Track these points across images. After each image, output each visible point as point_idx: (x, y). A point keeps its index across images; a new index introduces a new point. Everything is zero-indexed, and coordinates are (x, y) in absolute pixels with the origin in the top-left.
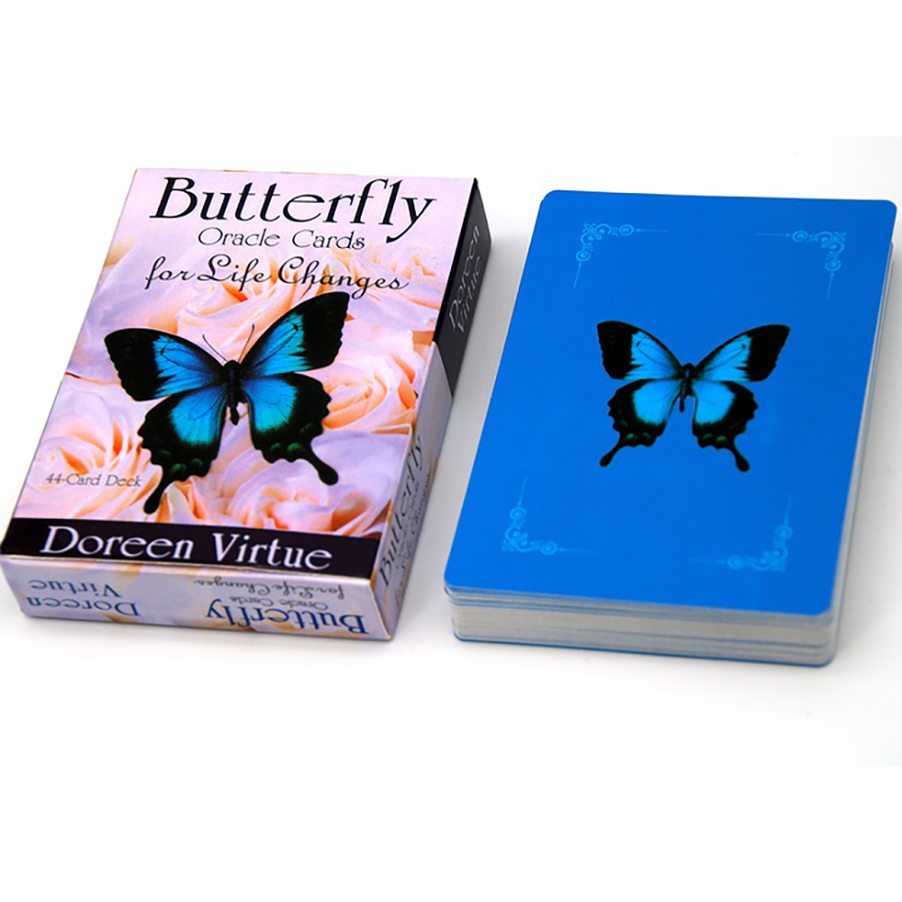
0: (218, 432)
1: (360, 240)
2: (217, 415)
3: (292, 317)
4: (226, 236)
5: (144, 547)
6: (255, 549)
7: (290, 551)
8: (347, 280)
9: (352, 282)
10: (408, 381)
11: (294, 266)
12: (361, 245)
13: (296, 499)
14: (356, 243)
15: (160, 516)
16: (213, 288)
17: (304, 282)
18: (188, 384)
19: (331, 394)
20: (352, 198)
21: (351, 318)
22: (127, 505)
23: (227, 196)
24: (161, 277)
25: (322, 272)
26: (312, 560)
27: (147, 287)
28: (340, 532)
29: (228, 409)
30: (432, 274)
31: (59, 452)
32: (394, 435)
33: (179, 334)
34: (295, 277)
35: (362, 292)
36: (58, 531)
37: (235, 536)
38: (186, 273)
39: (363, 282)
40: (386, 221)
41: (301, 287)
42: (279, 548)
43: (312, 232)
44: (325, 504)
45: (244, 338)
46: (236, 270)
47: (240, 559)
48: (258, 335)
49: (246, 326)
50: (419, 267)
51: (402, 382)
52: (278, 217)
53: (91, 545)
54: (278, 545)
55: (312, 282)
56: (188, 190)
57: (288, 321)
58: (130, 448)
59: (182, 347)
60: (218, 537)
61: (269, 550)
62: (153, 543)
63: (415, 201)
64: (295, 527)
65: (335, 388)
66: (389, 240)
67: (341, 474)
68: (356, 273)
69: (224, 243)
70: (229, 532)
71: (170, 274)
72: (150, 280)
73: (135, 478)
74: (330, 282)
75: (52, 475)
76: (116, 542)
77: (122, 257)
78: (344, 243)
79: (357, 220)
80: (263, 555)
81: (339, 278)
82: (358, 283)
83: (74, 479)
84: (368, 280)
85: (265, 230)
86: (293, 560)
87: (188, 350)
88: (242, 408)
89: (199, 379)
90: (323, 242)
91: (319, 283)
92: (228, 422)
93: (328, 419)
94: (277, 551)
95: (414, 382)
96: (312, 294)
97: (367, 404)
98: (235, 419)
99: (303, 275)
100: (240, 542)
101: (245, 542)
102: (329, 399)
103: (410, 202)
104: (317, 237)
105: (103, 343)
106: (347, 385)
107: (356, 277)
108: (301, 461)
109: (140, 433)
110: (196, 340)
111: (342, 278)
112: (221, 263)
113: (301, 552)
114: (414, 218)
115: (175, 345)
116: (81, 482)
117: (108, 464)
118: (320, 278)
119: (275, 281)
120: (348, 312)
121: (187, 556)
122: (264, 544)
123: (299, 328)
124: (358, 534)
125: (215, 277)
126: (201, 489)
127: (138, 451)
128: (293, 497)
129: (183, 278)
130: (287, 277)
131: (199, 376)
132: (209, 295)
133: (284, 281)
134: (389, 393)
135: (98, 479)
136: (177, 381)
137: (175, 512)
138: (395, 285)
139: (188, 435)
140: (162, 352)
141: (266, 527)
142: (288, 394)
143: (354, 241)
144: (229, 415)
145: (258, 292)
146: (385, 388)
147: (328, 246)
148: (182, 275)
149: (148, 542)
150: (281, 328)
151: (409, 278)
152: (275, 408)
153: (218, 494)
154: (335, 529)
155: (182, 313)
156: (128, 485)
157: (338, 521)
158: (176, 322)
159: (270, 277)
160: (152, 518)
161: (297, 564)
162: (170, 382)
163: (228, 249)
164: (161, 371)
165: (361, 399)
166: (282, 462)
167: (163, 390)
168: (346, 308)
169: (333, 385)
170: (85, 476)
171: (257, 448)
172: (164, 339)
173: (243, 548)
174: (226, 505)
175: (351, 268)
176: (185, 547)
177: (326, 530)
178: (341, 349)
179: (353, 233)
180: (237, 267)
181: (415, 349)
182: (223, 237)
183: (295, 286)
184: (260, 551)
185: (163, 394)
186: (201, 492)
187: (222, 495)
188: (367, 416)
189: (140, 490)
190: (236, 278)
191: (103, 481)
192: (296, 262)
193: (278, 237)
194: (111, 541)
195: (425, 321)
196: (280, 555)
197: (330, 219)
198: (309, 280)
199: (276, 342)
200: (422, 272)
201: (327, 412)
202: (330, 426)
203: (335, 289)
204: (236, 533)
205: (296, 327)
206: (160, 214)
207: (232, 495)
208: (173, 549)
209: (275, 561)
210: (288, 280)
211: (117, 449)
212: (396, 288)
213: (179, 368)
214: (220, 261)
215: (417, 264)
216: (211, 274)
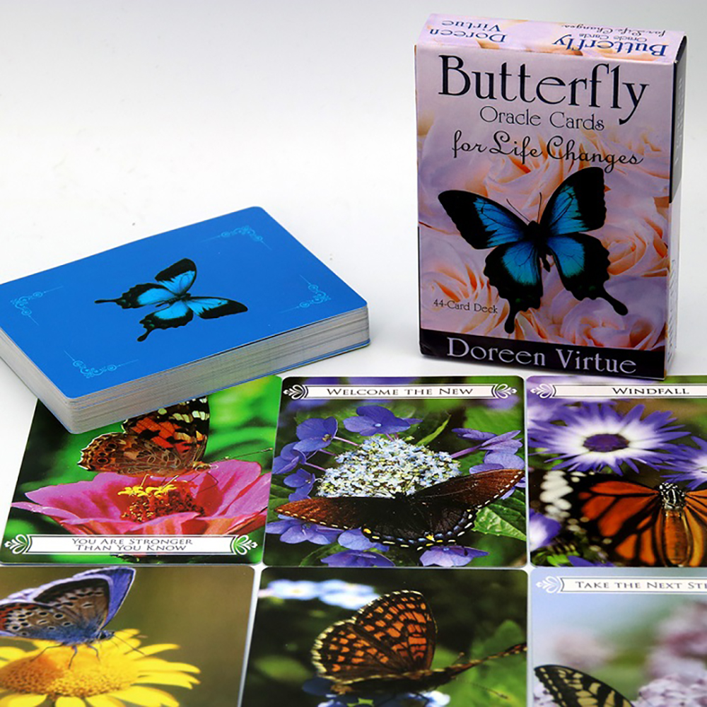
0: (539, 276)
1: (600, 122)
2: (534, 262)
3: (567, 187)
4: (500, 114)
5: (513, 356)
6: (586, 360)
7: (608, 361)
8: (598, 157)
9: (602, 159)
10: (659, 237)
11: (557, 144)
12: (601, 127)
13: (603, 325)
14: (597, 125)
15: (517, 335)
16: (504, 161)
17: (567, 158)
18: (507, 238)
19: (608, 249)
20: (585, 81)
21: (609, 189)
22: (494, 326)
23: (491, 76)
24: (462, 147)
25: (578, 150)
26: (623, 366)
27: (455, 157)
28: (637, 348)
29: (541, 259)
30: (658, 150)
31: (436, 284)
32: (657, 278)
33: (490, 197)
34: (560, 154)
35: (611, 166)
36: (454, 341)
37: (571, 352)
38: (480, 146)
39: (610, 159)
40: (615, 105)
41: (567, 163)
42: (601, 359)
43: (563, 114)
44: (623, 329)
45: (537, 204)
46: (516, 146)
47: (578, 367)
48: (546, 202)
49: (535, 194)
50: (648, 145)
51: (655, 237)
52: (534, 99)
53: (479, 353)
54: (600, 357)
55: (574, 159)
56: (460, 69)
57: (564, 191)
58: (482, 285)
59: (495, 208)
60: (559, 351)
61: (594, 361)
62: (518, 354)
63: (633, 86)
64: (607, 345)
65: (609, 244)
66: (622, 122)
67: (629, 307)
68: (603, 150)
69: (500, 121)
70: (565, 348)
71: (469, 146)
72: (455, 150)
73: (492, 306)
74: (586, 159)
75: (436, 301)
76: (494, 352)
77: (429, 128)
78: (589, 124)
79: (594, 104)
80: (591, 364)
81: (592, 156)
82: (606, 159)
83: (452, 305)
84: (613, 157)
85: (527, 110)
86: (612, 367)
87: (500, 211)
88: (549, 259)
89: (514, 234)
90: (573, 123)
91: (578, 160)
92: (543, 270)
93: (611, 267)
94: (600, 361)
95: (663, 238)
96: (576, 169)
97: (634, 255)
98: (548, 267)
99: (566, 152)
100: (574, 356)
101: (577, 355)
102: (607, 253)
103: (629, 86)
104: (568, 119)
105: (438, 201)
106: (617, 242)
107: (604, 155)
108: (599, 299)
109: (486, 272)
110: (503, 203)
111: (594, 156)
112: (503, 139)
113: (615, 362)
114: (636, 102)
115: (488, 206)
116: (457, 307)
117: (472, 296)
118: (578, 156)
119: (546, 157)
120: (605, 184)
121: (543, 364)
122: (591, 357)
123: (574, 197)
124: (649, 349)
125: (502, 150)
126: (538, 316)
127: (489, 288)
128: (601, 324)
129: (479, 150)
130: (554, 154)
131: (513, 232)
132: (501, 167)
133: (553, 157)
134: (647, 246)
135: (469, 306)
136: (499, 235)
137: (526, 333)
138: (633, 161)
139: (519, 278)
140: (482, 210)
141: (589, 345)
142: (578, 249)
143: (595, 124)
144: (542, 264)
145: (537, 166)
146: (644, 243)
147: (577, 127)
148: (477, 147)
149: (516, 353)
150: (561, 196)
151: (643, 154)
152: (573, 259)
153: (551, 322)
154: (634, 346)
155: (487, 180)
156: (490, 312)
157: (634, 341)
158: (485, 187)
159: (542, 153)
160: (513, 336)
161: (615, 370)
162: (494, 236)
163: (504, 126)
164: (486, 227)
165: (630, 253)
166: (587, 299)
167: (492, 242)
168: (603, 181)
169: (608, 242)
170: (459, 303)
171: (568, 289)
172: (480, 201)
173: (578, 359)
174: (559, 329)
175: (599, 148)
176: (540, 357)
177: (628, 347)
178: (607, 214)
179: (593, 115)
180: (515, 142)
181: (659, 212)
182: (498, 115)
183: (562, 161)
184: (589, 361)
185: (492, 244)
186: (539, 320)
187: (554, 323)
188: (636, 264)
189: (498, 316)
190: (518, 153)
191: (472, 307)
192: (558, 141)
193: (539, 118)
194: (491, 350)
195: (661, 189)
196: (603, 364)
197: (573, 102)
198: (571, 156)
199: (560, 209)
200: (651, 150)
201: (609, 263)
202: (614, 273)
203: (591, 165)
204: (571, 350)
205: (571, 196)
206: (445, 91)
207: (560, 323)
208: (533, 358)
209: (600, 368)
210: (555, 156)
211: (474, 285)
212: (635, 163)
213: (497, 224)
214: (502, 137)
215: (646, 143)
216: (498, 149)
